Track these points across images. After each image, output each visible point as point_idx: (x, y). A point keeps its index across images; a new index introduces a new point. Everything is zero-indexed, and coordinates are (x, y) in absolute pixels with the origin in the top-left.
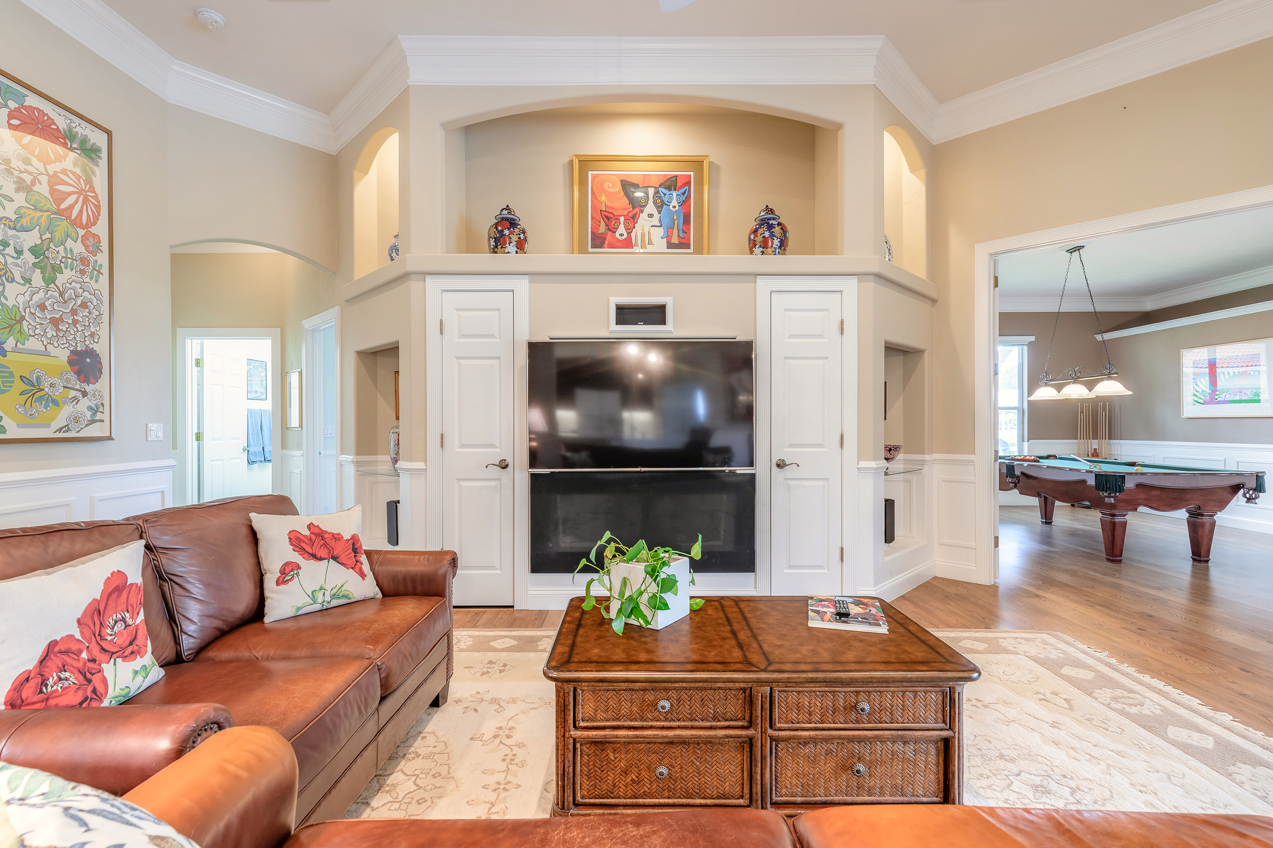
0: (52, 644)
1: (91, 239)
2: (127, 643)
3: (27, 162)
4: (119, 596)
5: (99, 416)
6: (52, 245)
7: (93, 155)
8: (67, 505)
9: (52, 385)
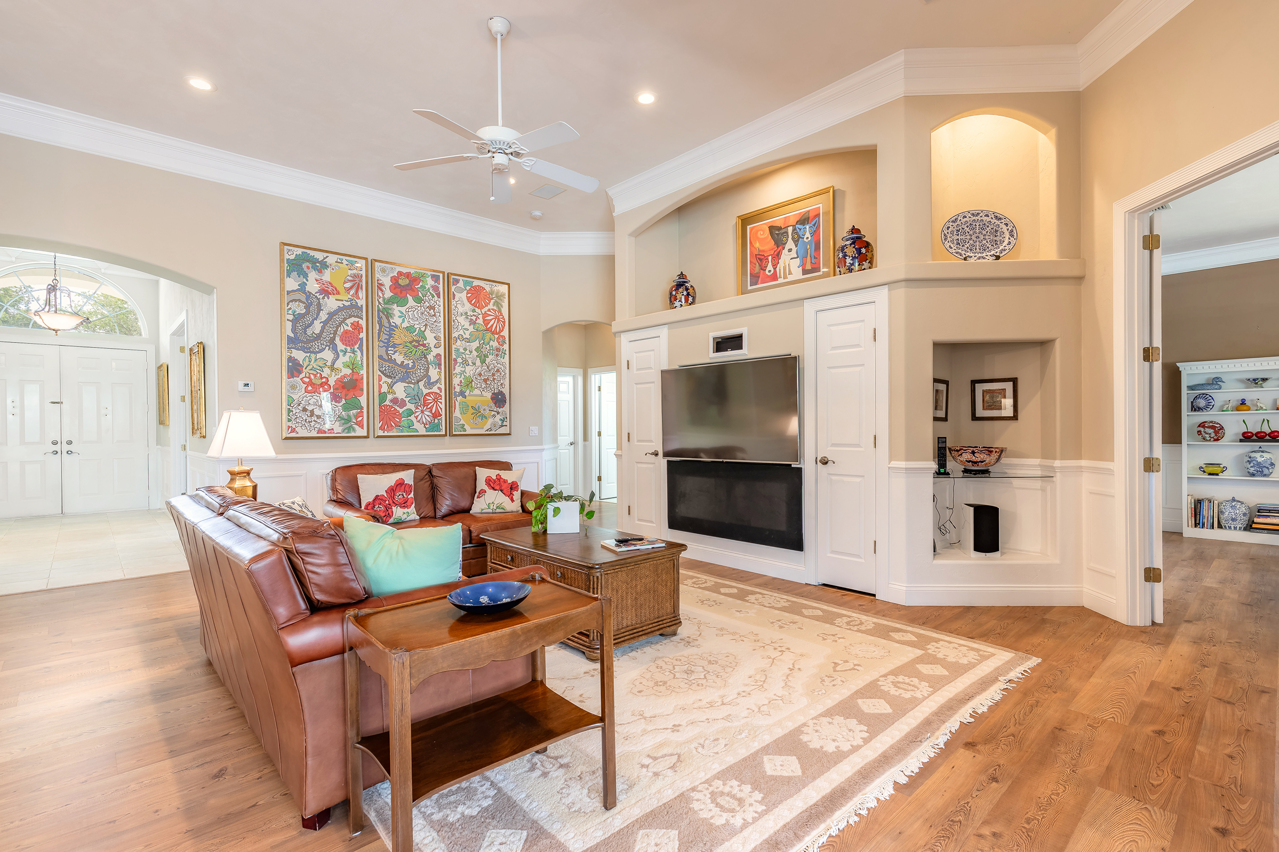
0: (377, 496)
1: (501, 339)
2: (403, 502)
3: (474, 311)
4: (401, 487)
5: (505, 423)
6: (484, 346)
7: (502, 298)
9: (484, 410)
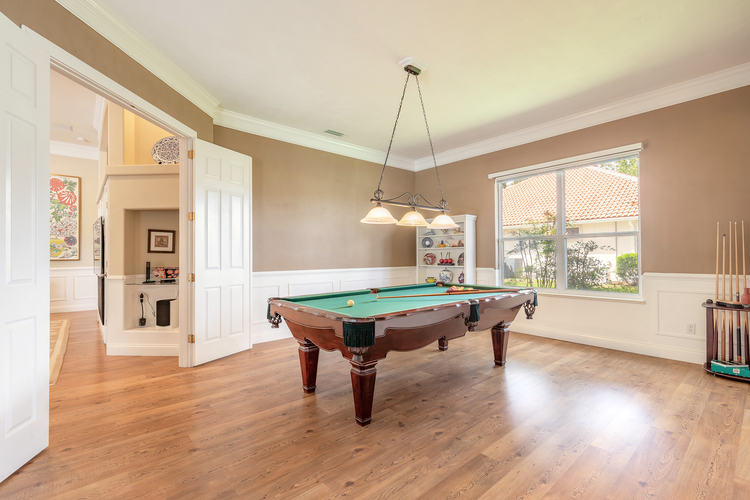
1: (73, 207)
5: (75, 254)
6: (59, 211)
7: (74, 185)
8: (65, 277)
9: (59, 246)
